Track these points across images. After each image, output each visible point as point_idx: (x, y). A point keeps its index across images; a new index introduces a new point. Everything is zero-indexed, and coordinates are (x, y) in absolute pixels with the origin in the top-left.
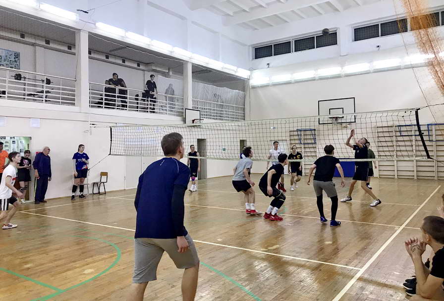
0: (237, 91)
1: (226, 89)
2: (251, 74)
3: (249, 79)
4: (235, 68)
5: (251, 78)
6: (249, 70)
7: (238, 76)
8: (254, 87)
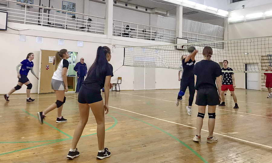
0: (218, 26)
1: (208, 24)
2: (229, 13)
3: (227, 18)
4: (216, 9)
5: (229, 16)
6: (227, 11)
7: (219, 15)
8: (231, 24)
